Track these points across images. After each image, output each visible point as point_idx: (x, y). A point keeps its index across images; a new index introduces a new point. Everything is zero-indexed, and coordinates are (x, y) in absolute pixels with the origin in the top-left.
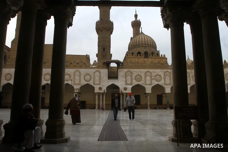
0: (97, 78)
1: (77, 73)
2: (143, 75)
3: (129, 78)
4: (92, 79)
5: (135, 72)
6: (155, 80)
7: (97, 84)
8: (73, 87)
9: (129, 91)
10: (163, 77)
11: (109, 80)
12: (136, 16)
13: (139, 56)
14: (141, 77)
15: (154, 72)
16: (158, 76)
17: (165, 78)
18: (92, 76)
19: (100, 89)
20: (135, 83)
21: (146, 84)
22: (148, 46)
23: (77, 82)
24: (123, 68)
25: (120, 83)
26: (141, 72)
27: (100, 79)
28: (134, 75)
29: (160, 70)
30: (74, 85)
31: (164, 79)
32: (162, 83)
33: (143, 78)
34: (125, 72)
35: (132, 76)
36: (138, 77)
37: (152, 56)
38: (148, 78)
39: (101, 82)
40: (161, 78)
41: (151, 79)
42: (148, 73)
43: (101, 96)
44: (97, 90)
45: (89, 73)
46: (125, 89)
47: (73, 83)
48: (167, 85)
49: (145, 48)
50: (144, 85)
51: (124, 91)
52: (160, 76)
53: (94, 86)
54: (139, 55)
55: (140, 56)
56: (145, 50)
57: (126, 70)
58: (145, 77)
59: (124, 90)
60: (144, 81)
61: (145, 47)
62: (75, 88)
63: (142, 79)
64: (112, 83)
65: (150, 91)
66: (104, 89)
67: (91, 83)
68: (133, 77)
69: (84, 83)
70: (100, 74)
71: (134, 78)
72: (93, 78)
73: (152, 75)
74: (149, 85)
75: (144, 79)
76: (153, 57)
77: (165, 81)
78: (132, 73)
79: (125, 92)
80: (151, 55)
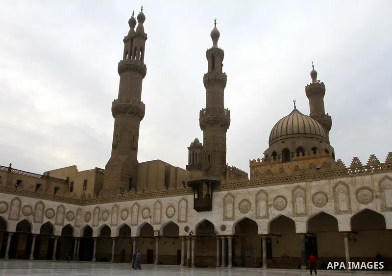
0: (183, 211)
1: (158, 205)
2: (252, 199)
3: (229, 207)
4: (176, 213)
5: (239, 195)
6: (274, 207)
7: (184, 222)
8: (152, 228)
9: (229, 231)
10: (289, 199)
11: (199, 214)
14: (250, 204)
15: (273, 191)
16: (280, 199)
17: (294, 202)
18: (177, 208)
19: (187, 229)
20: (240, 216)
21: (257, 218)
23: (157, 219)
24: (220, 190)
25: (215, 217)
26: (249, 193)
27: (187, 212)
28: (238, 200)
29: (283, 186)
30: (153, 224)
31: (292, 204)
32: (288, 213)
33: (253, 205)
34: (223, 197)
35: (233, 203)
36: (245, 203)
38: (263, 204)
39: (188, 218)
40: (286, 202)
41: (268, 206)
42: (263, 195)
43: (188, 242)
44: (182, 233)
45: (173, 204)
46: (223, 228)
47: (152, 221)
48: (298, 215)
50: (254, 219)
51: (221, 233)
52: (284, 198)
53: (178, 224)
57: (224, 193)
58: (257, 202)
59: (221, 231)
60: (254, 211)
62: (155, 229)
63: (250, 207)
64: (204, 218)
65: (264, 229)
66: (193, 229)
67: (175, 220)
68: (237, 205)
69: (166, 220)
70: (187, 204)
71: (238, 206)
72: (177, 211)
73: (269, 198)
74: (264, 217)
75: (254, 206)
77: (293, 207)
78: (234, 198)
79: (221, 234)
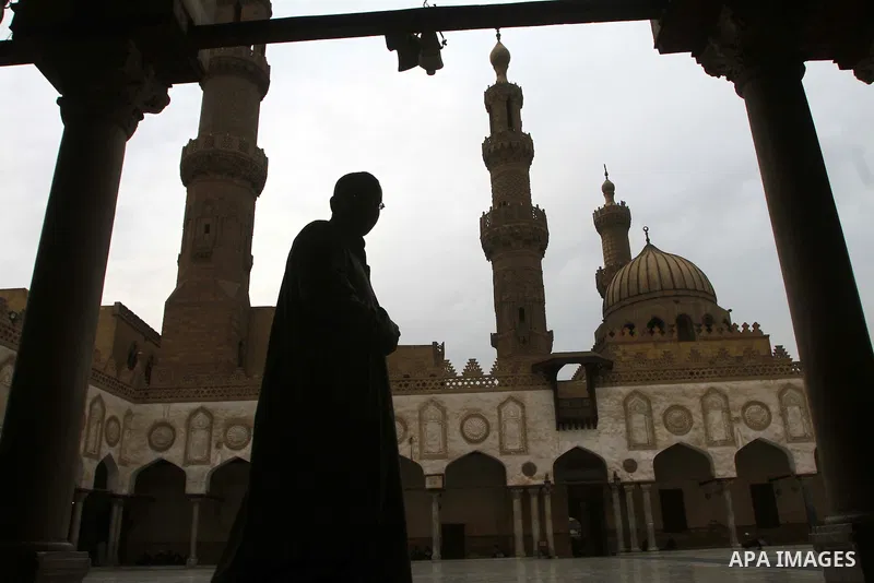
0: (512, 427)
1: (432, 411)
2: (693, 405)
3: (638, 420)
4: (494, 433)
5: (660, 397)
6: (746, 423)
7: (518, 452)
8: (419, 469)
9: (645, 473)
10: (774, 409)
11: (560, 434)
12: (608, 189)
13: (657, 335)
14: (690, 415)
15: (736, 391)
16: (754, 409)
17: (783, 414)
18: (493, 421)
19: (529, 469)
20: (666, 439)
21: (713, 444)
22: (686, 292)
23: (434, 446)
24: (613, 383)
25: (606, 443)
26: (685, 394)
27: (525, 429)
28: (659, 408)
29: (758, 382)
30: (421, 458)
31: (780, 419)
32: (776, 435)
33: (698, 419)
34: (620, 398)
35: (649, 413)
36: (677, 414)
37: (709, 330)
38: (716, 417)
39: (530, 444)
40: (770, 414)
41: (731, 421)
42: (713, 398)
43: (534, 501)
44: (515, 478)
45: (480, 410)
46: (630, 466)
47: (417, 450)
48: (795, 439)
49: (677, 302)
50: (703, 447)
51: (626, 477)
52: (764, 406)
53: (503, 459)
54: (656, 329)
55: (663, 333)
56: (678, 310)
57: (625, 390)
58: (705, 412)
59: (625, 473)
60: (702, 431)
61: (676, 298)
62: (427, 471)
63: (691, 423)
64: (575, 445)
65: (729, 468)
66: (545, 467)
67: (490, 447)
68: (657, 416)
69: (461, 448)
70: (523, 412)
71: (661, 418)
72: (494, 427)
73: (730, 403)
74: (725, 443)
75: (701, 421)
76: (715, 334)
77: (785, 423)
78: (649, 402)
79: (628, 480)
80: (704, 328)
